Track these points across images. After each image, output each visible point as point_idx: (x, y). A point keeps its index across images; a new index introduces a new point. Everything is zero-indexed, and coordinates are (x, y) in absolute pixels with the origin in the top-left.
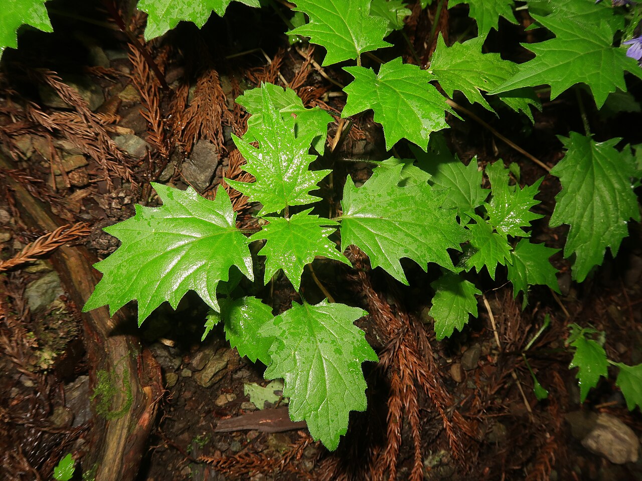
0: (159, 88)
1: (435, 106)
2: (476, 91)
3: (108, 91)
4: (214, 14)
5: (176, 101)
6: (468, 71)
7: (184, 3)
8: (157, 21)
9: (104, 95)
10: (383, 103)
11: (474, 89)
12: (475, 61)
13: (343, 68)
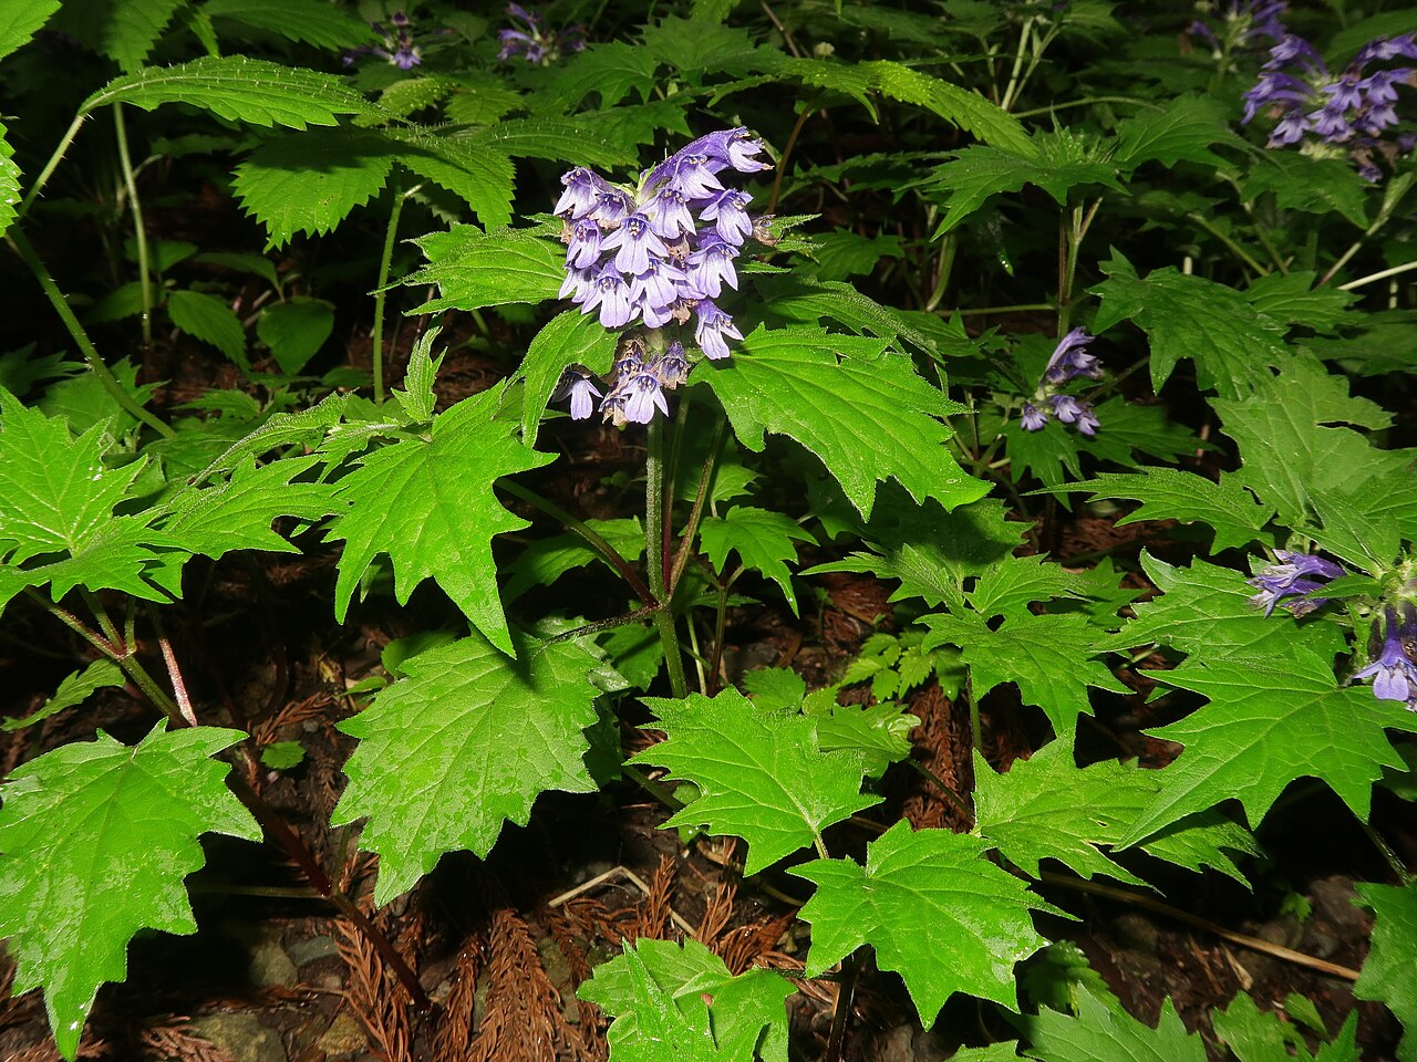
0: (407, 1007)
1: (1002, 903)
2: (1089, 850)
3: (295, 1038)
4: (508, 825)
5: (448, 1028)
6: (1058, 812)
7: (448, 817)
8: (397, 863)
9: (286, 1049)
10: (889, 924)
11: (1084, 847)
12: (1068, 789)
13: (788, 871)
